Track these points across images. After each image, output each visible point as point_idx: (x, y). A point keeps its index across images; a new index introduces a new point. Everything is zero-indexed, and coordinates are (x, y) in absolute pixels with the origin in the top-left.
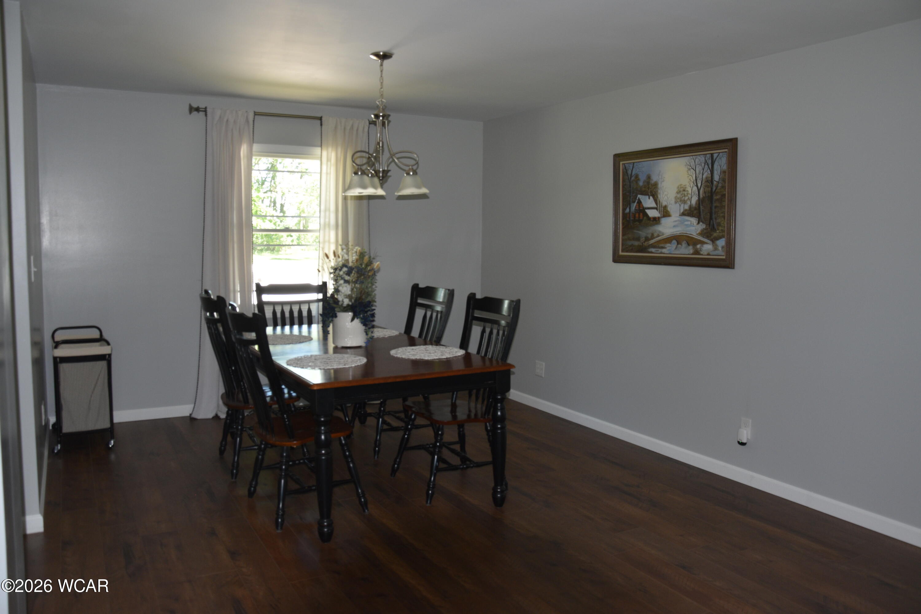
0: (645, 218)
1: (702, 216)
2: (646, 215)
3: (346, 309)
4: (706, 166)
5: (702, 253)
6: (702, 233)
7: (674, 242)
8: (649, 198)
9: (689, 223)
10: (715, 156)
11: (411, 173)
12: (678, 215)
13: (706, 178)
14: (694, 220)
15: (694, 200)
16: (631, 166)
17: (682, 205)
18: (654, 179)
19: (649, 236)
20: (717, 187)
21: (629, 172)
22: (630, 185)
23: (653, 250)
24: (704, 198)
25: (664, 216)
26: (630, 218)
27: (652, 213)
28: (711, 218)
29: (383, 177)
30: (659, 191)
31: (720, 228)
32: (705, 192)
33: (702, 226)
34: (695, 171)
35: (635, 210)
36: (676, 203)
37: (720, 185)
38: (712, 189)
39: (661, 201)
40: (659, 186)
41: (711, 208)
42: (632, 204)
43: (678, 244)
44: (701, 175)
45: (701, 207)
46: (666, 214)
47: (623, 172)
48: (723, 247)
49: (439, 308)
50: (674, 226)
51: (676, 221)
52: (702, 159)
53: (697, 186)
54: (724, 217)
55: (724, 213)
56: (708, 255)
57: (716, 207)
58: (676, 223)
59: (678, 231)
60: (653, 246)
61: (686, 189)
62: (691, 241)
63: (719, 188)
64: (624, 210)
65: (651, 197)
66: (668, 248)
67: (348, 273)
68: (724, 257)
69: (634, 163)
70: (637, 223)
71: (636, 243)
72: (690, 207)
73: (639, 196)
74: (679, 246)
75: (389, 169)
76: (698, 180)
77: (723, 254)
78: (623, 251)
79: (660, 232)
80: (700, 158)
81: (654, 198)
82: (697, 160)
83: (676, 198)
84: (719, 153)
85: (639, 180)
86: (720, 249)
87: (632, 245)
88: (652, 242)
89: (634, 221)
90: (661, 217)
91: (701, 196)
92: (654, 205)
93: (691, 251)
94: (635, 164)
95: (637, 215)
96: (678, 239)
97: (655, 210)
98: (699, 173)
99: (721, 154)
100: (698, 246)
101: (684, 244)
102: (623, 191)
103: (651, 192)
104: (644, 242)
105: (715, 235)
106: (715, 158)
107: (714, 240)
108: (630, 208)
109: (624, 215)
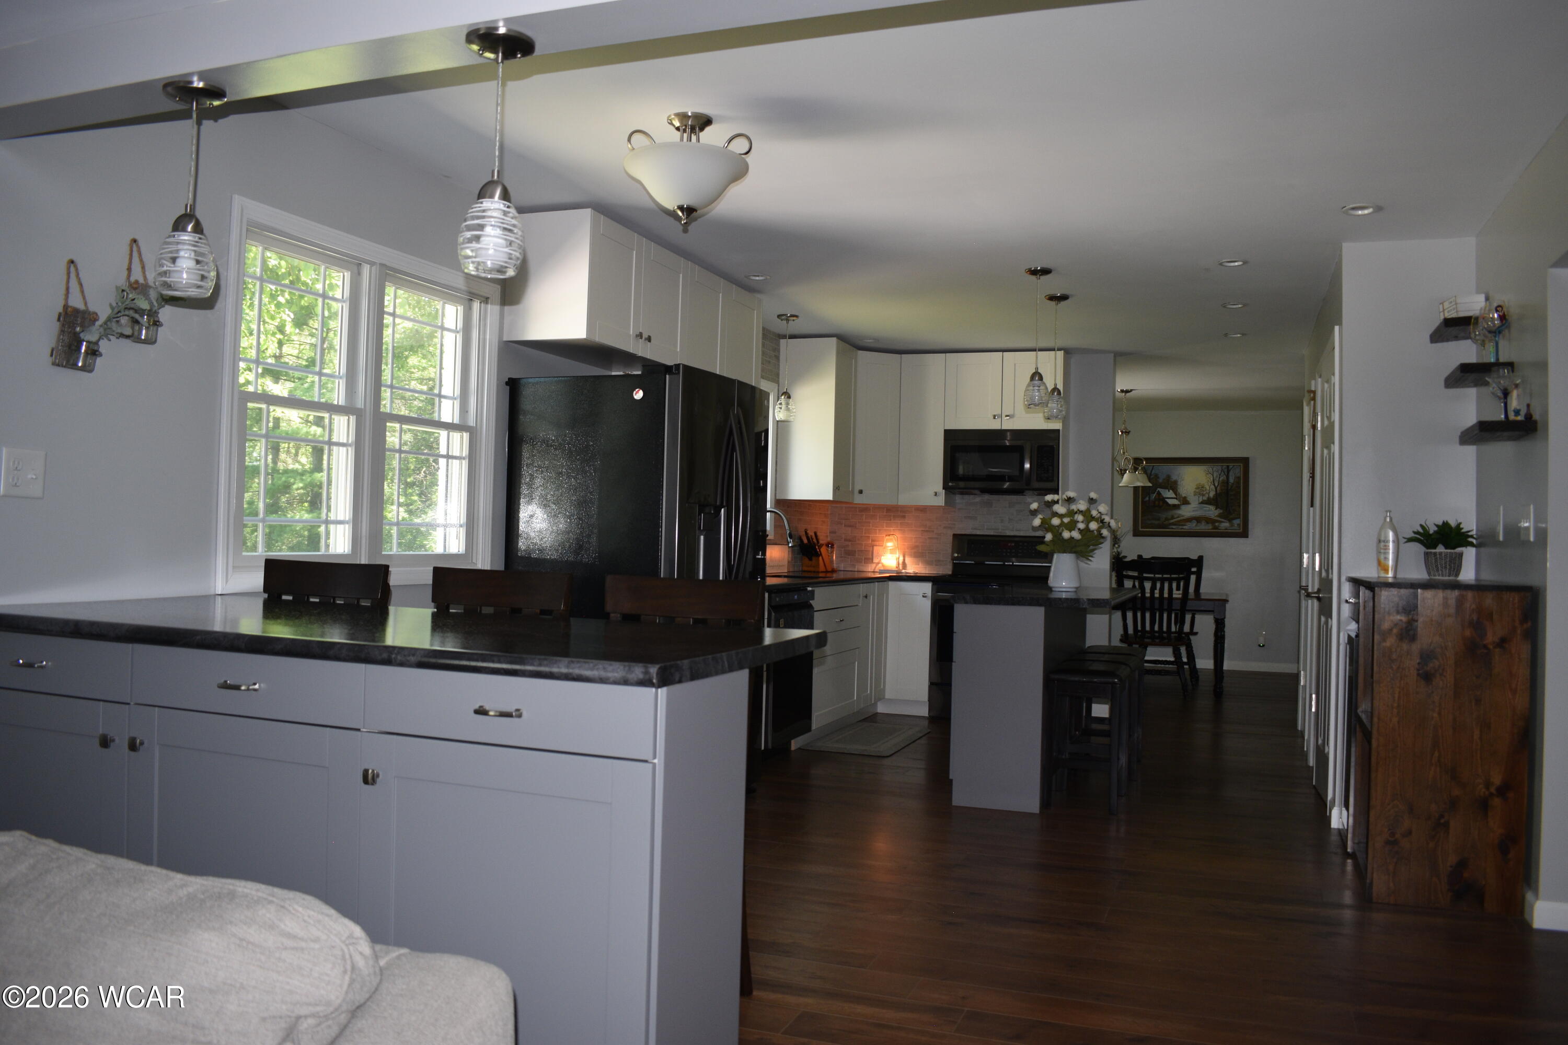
0: (1165, 505)
1: (1219, 505)
2: (1167, 503)
4: (1222, 473)
5: (1220, 528)
6: (1220, 516)
7: (1194, 521)
8: (1169, 491)
9: (1207, 509)
12: (1197, 503)
13: (1223, 480)
14: (1212, 508)
15: (1212, 494)
16: (1151, 468)
17: (1201, 497)
18: (1174, 478)
19: (1170, 517)
20: (1232, 487)
23: (1174, 527)
24: (1220, 493)
25: (1183, 504)
26: (1149, 505)
27: (1172, 502)
28: (1227, 506)
30: (1179, 487)
31: (1235, 513)
32: (1221, 490)
33: (1219, 511)
34: (1213, 475)
35: (1156, 499)
36: (1195, 495)
37: (1235, 486)
38: (1226, 488)
39: (1181, 493)
40: (1179, 483)
41: (1227, 500)
42: (1152, 495)
43: (1197, 522)
45: (1218, 499)
46: (1185, 502)
48: (1238, 525)
50: (1193, 511)
51: (1195, 507)
52: (1220, 468)
53: (1214, 485)
54: (1239, 505)
55: (1239, 503)
56: (1226, 529)
57: (1231, 500)
58: (1196, 509)
59: (1198, 514)
60: (1173, 524)
61: (1205, 487)
62: (1208, 520)
64: (1143, 498)
65: (1171, 491)
68: (1239, 531)
69: (1153, 466)
70: (1157, 508)
71: (1157, 522)
72: (1209, 498)
73: (1159, 489)
74: (1199, 524)
77: (1239, 529)
78: (1142, 528)
79: (1180, 514)
80: (1218, 467)
81: (1173, 490)
82: (1214, 469)
83: (1195, 492)
84: (1233, 465)
85: (1158, 478)
86: (1236, 525)
87: (1153, 524)
88: (1172, 521)
89: (1155, 506)
90: (1181, 504)
91: (1218, 492)
92: (1174, 496)
93: (1211, 527)
94: (1155, 467)
95: (1157, 502)
96: (1198, 520)
98: (1217, 477)
99: (1235, 467)
100: (1217, 524)
101: (1203, 523)
103: (1171, 487)
104: (1166, 521)
105: (1231, 517)
106: (1230, 468)
107: (1230, 520)
108: (1149, 497)
109: (1143, 502)
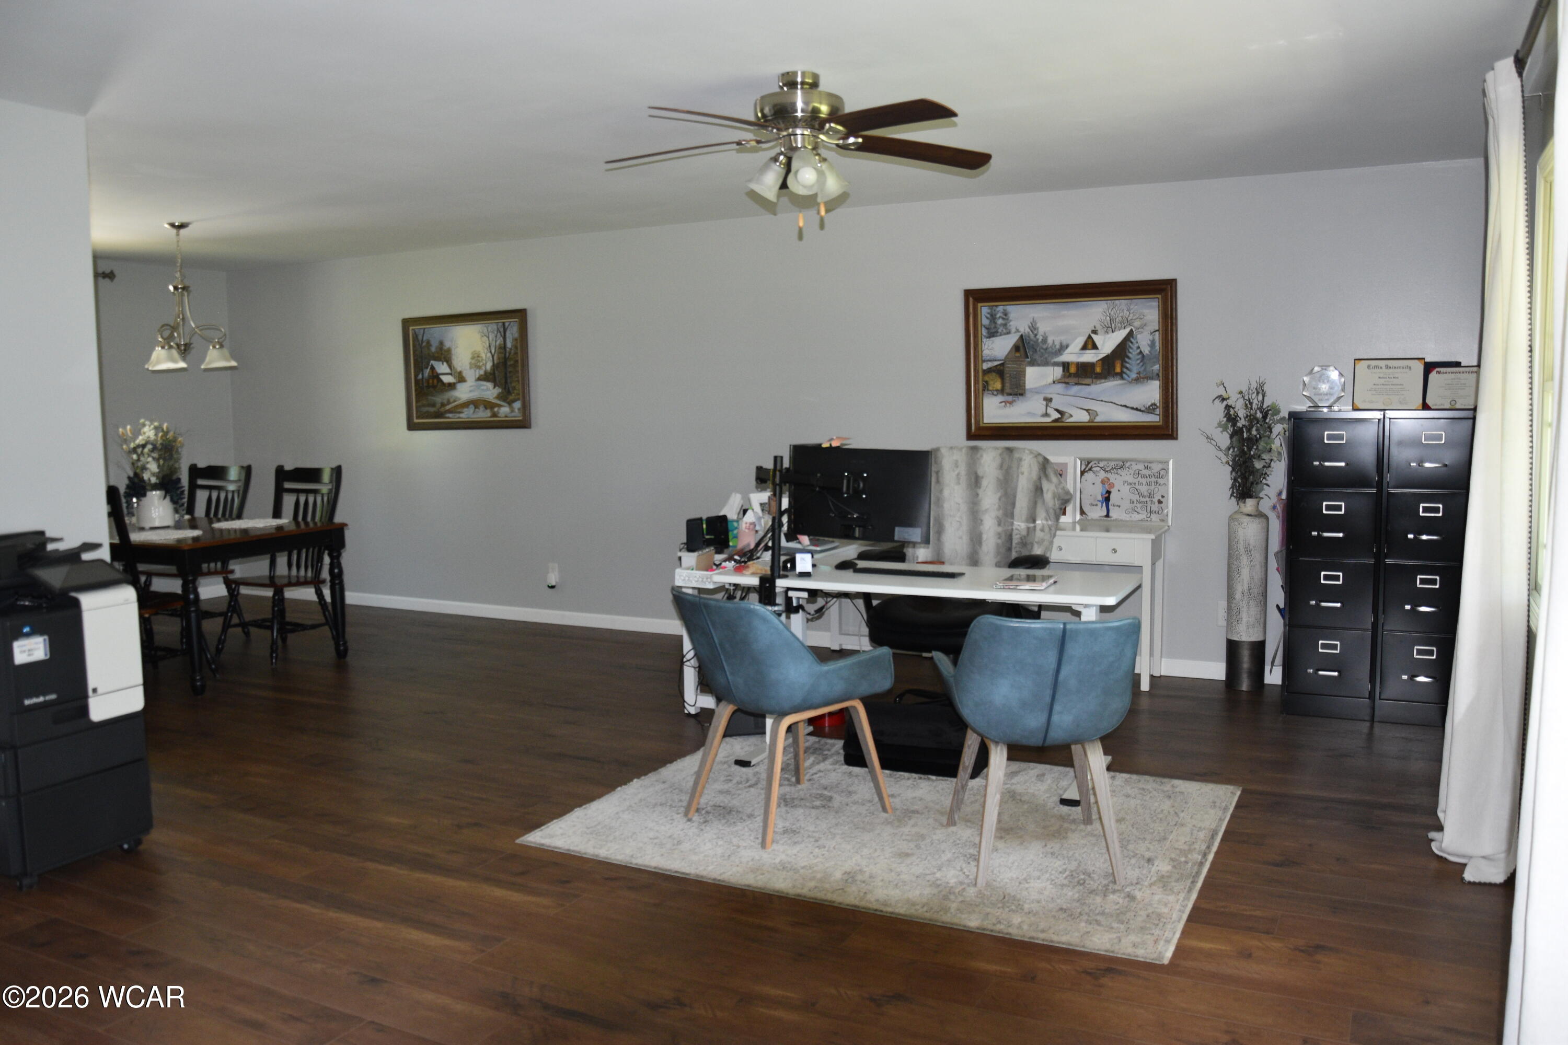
0: (440, 384)
1: (498, 382)
2: (441, 381)
3: (155, 487)
4: (499, 334)
5: (499, 415)
6: (499, 397)
7: (472, 406)
8: (443, 364)
9: (485, 387)
10: (507, 324)
11: (217, 347)
12: (474, 380)
13: (500, 345)
14: (490, 385)
15: (489, 366)
16: (422, 331)
17: (477, 371)
18: (447, 344)
19: (445, 402)
20: (510, 354)
21: (420, 337)
22: (421, 352)
23: (450, 415)
24: (498, 363)
25: (460, 382)
26: (423, 384)
27: (447, 379)
28: (506, 382)
29: (185, 350)
30: (453, 357)
31: (515, 392)
32: (499, 358)
33: (498, 390)
34: (488, 337)
35: (429, 376)
36: (471, 368)
37: (513, 351)
38: (505, 355)
39: (455, 367)
40: (453, 352)
41: (506, 374)
42: (425, 370)
43: (475, 408)
44: (494, 342)
45: (496, 372)
46: (461, 379)
47: (413, 337)
48: (519, 409)
49: (231, 487)
50: (471, 391)
51: (472, 386)
52: (495, 327)
53: (491, 352)
54: (518, 381)
55: (518, 377)
56: (506, 417)
57: (510, 372)
58: (472, 388)
59: (474, 395)
60: (450, 411)
61: (480, 355)
62: (488, 405)
63: (512, 354)
64: (416, 376)
65: (445, 363)
66: (466, 413)
67: (152, 450)
68: (521, 418)
69: (424, 329)
70: (431, 389)
71: (432, 410)
72: (486, 372)
73: (432, 362)
74: (477, 410)
75: (191, 342)
76: (492, 347)
77: (519, 415)
78: (417, 418)
79: (456, 397)
80: (493, 326)
81: (447, 362)
82: (490, 328)
83: (470, 363)
84: (510, 322)
85: (431, 345)
86: (516, 410)
87: (427, 412)
88: (448, 407)
89: (428, 387)
90: (457, 383)
91: (495, 362)
92: (448, 371)
93: (489, 415)
94: (426, 330)
95: (431, 381)
96: (475, 403)
97: (450, 376)
98: (493, 340)
99: (512, 323)
100: (496, 409)
101: (482, 408)
102: (414, 356)
103: (445, 358)
104: (441, 408)
105: (511, 398)
106: (506, 326)
107: (510, 403)
108: (423, 374)
109: (417, 382)
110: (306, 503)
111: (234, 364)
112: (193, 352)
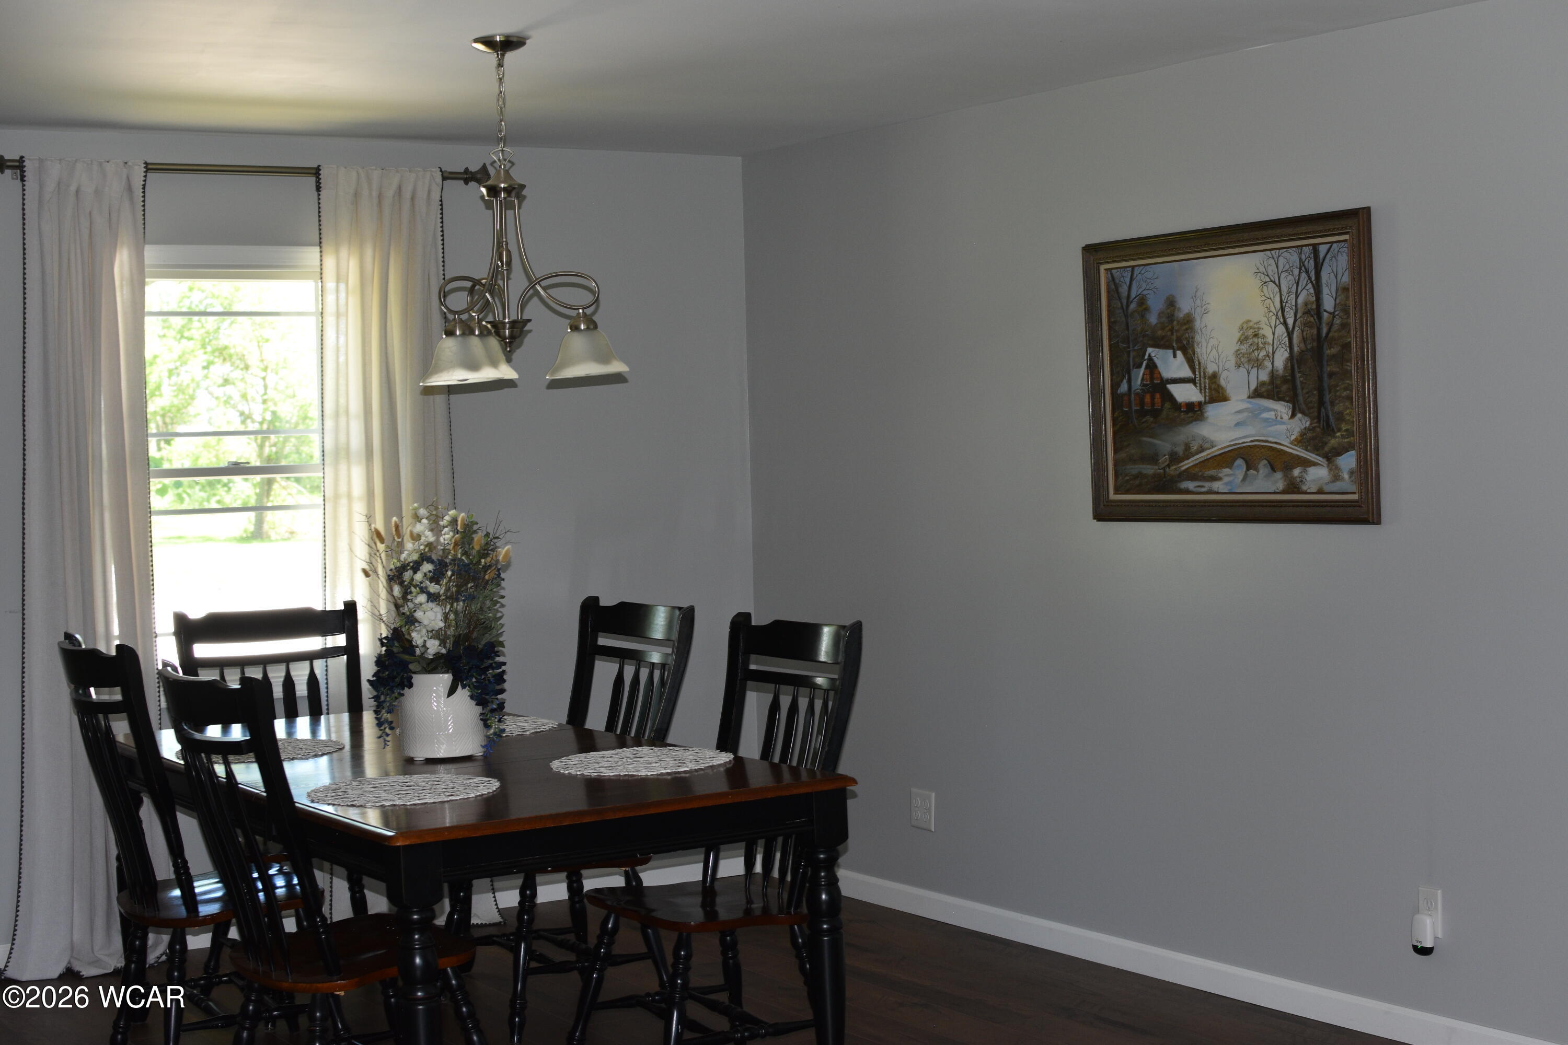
0: (1167, 405)
1: (1301, 398)
2: (1170, 397)
3: (433, 666)
4: (1304, 275)
5: (1304, 488)
6: (1302, 440)
7: (1240, 462)
8: (1175, 356)
9: (1271, 415)
10: (1323, 249)
11: (582, 327)
12: (1245, 396)
13: (1306, 304)
14: (1282, 409)
15: (1281, 359)
16: (1128, 275)
17: (1254, 372)
18: (1184, 306)
19: (1180, 450)
20: (1330, 325)
21: (1124, 290)
22: (1127, 324)
23: (1191, 485)
24: (1302, 352)
25: (1213, 400)
26: (1130, 406)
27: (1184, 394)
28: (1321, 403)
29: (513, 337)
30: (1198, 338)
31: (1344, 427)
32: (1304, 340)
33: (1301, 423)
34: (1279, 287)
35: (1143, 385)
36: (1238, 366)
37: (1337, 321)
38: (1319, 330)
39: (1203, 362)
40: (1198, 324)
41: (1320, 379)
42: (1134, 372)
43: (1248, 469)
44: (1293, 297)
45: (1298, 375)
46: (1217, 395)
47: (1108, 292)
48: (1351, 473)
49: (655, 657)
50: (1238, 424)
51: (1239, 412)
52: (1294, 257)
53: (1285, 323)
54: (1350, 398)
55: (1348, 388)
56: (1320, 492)
57: (1331, 375)
58: (1240, 417)
59: (1245, 435)
60: (1190, 475)
61: (1261, 332)
62: (1278, 460)
63: (1335, 327)
64: (1115, 386)
65: (1179, 353)
66: (1226, 479)
67: (436, 577)
68: (1355, 497)
69: (1133, 267)
70: (1149, 418)
71: (1149, 470)
72: (1273, 374)
73: (1150, 350)
74: (1252, 472)
75: (525, 317)
76: (1287, 310)
77: (1353, 488)
78: (1117, 491)
79: (1204, 439)
80: (1289, 256)
81: (1185, 353)
82: (1282, 261)
83: (1237, 353)
84: (1332, 243)
85: (1147, 309)
86: (1346, 476)
87: (1139, 475)
88: (1186, 464)
89: (1142, 413)
90: (1206, 403)
91: (1296, 349)
92: (1186, 372)
93: (1281, 486)
94: (1137, 271)
95: (1148, 398)
96: (1248, 455)
97: (1191, 386)
98: (1289, 293)
99: (1334, 247)
100: (1296, 472)
101: (1263, 468)
102: (1110, 339)
103: (1179, 340)
104: (1169, 466)
105: (1333, 442)
106: (1322, 255)
107: (1331, 456)
108: (1130, 382)
109: (1117, 400)
110: (794, 708)
111: (617, 367)
112: (528, 340)
